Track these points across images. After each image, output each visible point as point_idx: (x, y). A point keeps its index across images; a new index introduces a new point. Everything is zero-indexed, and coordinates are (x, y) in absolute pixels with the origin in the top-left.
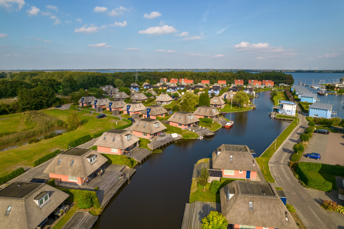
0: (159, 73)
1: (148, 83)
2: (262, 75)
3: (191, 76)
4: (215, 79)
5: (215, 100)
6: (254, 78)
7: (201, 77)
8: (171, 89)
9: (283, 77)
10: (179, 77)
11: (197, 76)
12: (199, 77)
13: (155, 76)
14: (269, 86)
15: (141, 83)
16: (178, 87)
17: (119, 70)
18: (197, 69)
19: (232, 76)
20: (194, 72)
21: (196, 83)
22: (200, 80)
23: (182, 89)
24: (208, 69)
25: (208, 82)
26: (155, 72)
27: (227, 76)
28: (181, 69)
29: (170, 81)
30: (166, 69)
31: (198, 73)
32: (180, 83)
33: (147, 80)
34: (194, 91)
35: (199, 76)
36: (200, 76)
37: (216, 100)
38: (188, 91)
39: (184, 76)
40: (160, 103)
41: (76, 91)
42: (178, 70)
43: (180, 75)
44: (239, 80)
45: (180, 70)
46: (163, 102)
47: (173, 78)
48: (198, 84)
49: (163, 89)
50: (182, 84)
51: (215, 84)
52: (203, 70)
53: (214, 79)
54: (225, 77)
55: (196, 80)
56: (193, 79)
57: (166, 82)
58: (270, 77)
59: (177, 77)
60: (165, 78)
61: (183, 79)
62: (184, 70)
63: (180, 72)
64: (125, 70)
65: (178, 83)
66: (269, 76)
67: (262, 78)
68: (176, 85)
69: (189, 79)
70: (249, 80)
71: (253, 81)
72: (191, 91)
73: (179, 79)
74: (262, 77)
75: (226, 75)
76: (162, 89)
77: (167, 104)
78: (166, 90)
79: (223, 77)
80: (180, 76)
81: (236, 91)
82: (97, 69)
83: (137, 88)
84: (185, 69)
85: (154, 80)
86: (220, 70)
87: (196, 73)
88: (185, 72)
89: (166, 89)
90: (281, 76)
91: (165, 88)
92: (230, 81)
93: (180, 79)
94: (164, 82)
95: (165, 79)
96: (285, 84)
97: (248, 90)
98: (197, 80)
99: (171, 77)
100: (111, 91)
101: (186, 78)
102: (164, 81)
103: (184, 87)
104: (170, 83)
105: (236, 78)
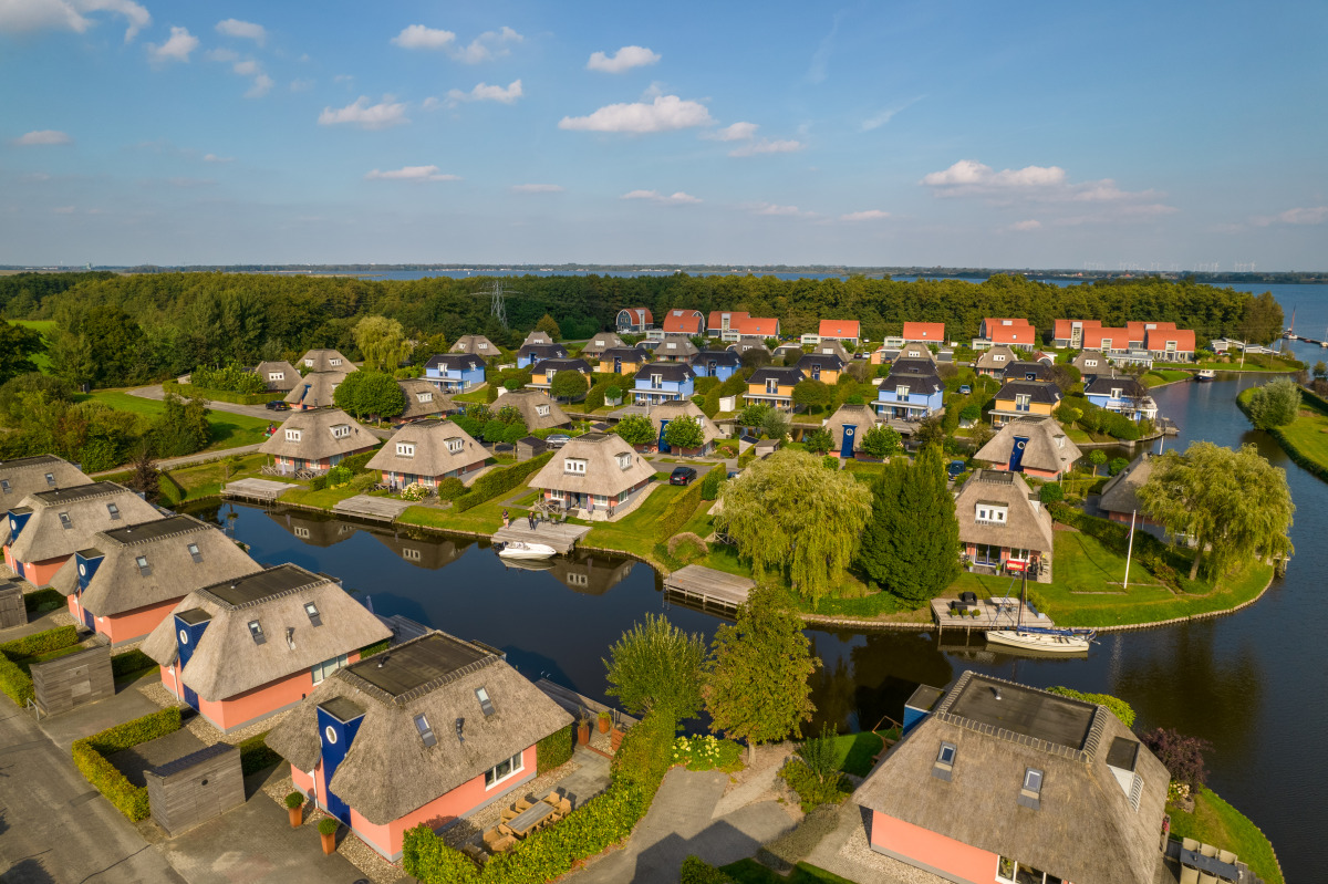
0: (610, 284)
1: (550, 334)
2: (1114, 298)
3: (766, 297)
4: (881, 313)
5: (987, 509)
6: (1082, 312)
7: (814, 305)
8: (658, 378)
9: (1225, 310)
10: (709, 302)
11: (796, 301)
12: (804, 303)
13: (592, 297)
14: (1170, 356)
15: (516, 333)
16: (698, 360)
17: (475, 267)
18: (782, 268)
19: (970, 302)
20: (780, 279)
21: (790, 331)
22: (810, 318)
23: (724, 373)
24: (825, 268)
25: (849, 331)
26: (593, 279)
27: (942, 299)
28: (719, 268)
29: (665, 325)
30: (659, 267)
31: (800, 284)
32: (715, 333)
33: (548, 319)
34: (794, 393)
35: (803, 297)
36: (811, 299)
37: (997, 510)
38: (756, 391)
39: (731, 299)
40: (563, 500)
41: (135, 381)
42: (706, 268)
43: (714, 293)
44: (1008, 323)
45: (713, 268)
46: (586, 495)
47: (678, 308)
48: (803, 341)
49: (617, 370)
50: (723, 339)
51: (886, 340)
52: (806, 269)
53: (876, 316)
54: (936, 306)
55: (792, 320)
56: (776, 312)
57: (647, 328)
58: (1161, 307)
59: (696, 301)
60: (638, 307)
61: (726, 315)
62: (729, 268)
63: (713, 277)
64: (498, 268)
65: (700, 331)
66: (1153, 301)
67: (1116, 313)
68: (689, 345)
69: (756, 313)
70: (1057, 321)
71: (1078, 324)
72: (776, 391)
73: (706, 313)
74: (1118, 308)
75: (938, 296)
76: (612, 370)
77: (610, 512)
78: (629, 382)
79: (922, 307)
80: (714, 300)
81: (1051, 401)
82: (392, 264)
83: (473, 366)
84: (734, 268)
85: (586, 318)
86: (873, 270)
87: (788, 285)
88: (737, 280)
89: (631, 375)
90: (1216, 304)
91: (628, 368)
92: (956, 326)
93: (713, 315)
94: (636, 328)
95: (640, 312)
96: (1253, 342)
97: (1117, 390)
98: (797, 320)
99: (670, 306)
100: (306, 392)
101: (743, 306)
102: (637, 320)
103: (733, 365)
104: (663, 333)
105: (991, 308)
